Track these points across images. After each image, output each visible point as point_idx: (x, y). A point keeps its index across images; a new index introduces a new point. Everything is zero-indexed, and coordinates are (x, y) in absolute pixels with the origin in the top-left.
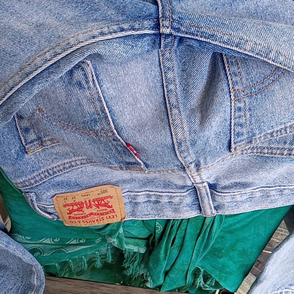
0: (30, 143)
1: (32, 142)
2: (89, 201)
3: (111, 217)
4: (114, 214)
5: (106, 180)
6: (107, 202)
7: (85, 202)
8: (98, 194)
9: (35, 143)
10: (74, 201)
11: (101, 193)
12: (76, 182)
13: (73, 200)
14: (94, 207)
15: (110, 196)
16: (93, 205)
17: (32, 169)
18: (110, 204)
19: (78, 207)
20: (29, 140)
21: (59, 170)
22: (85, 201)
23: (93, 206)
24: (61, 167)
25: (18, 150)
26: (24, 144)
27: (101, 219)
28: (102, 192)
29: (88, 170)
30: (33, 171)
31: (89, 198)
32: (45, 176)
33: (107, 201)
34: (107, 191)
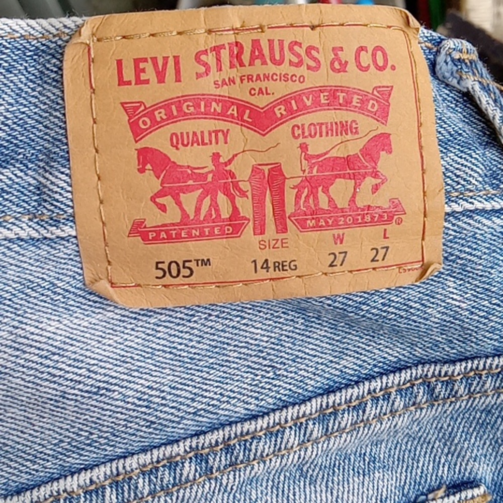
2: (260, 229)
3: (150, 73)
4: (134, 94)
6: (167, 200)
7: (282, 228)
8: (206, 262)
11: (192, 265)
14: (242, 171)
15: (145, 237)
16: (243, 194)
18: (151, 182)
19: (326, 191)
22: (285, 230)
23: (245, 186)
27: (210, 59)
31: (263, 246)
33: (163, 208)
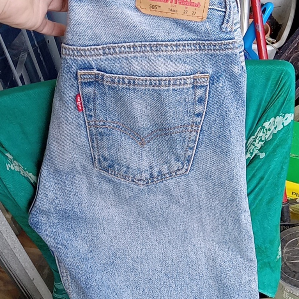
0: (203, 86)
1: (202, 87)
2: (172, 2)
5: (147, 17)
7: (176, 3)
8: (160, 7)
9: (199, 84)
10: (187, 8)
11: (157, 7)
12: (177, 25)
13: (187, 10)
17: (212, 58)
20: (203, 89)
21: (189, 46)
24: (187, 48)
25: (216, 83)
26: (208, 87)
28: (155, 8)
29: (163, 34)
30: (212, 56)
31: (171, 6)
32: (204, 46)
34: (150, 6)
